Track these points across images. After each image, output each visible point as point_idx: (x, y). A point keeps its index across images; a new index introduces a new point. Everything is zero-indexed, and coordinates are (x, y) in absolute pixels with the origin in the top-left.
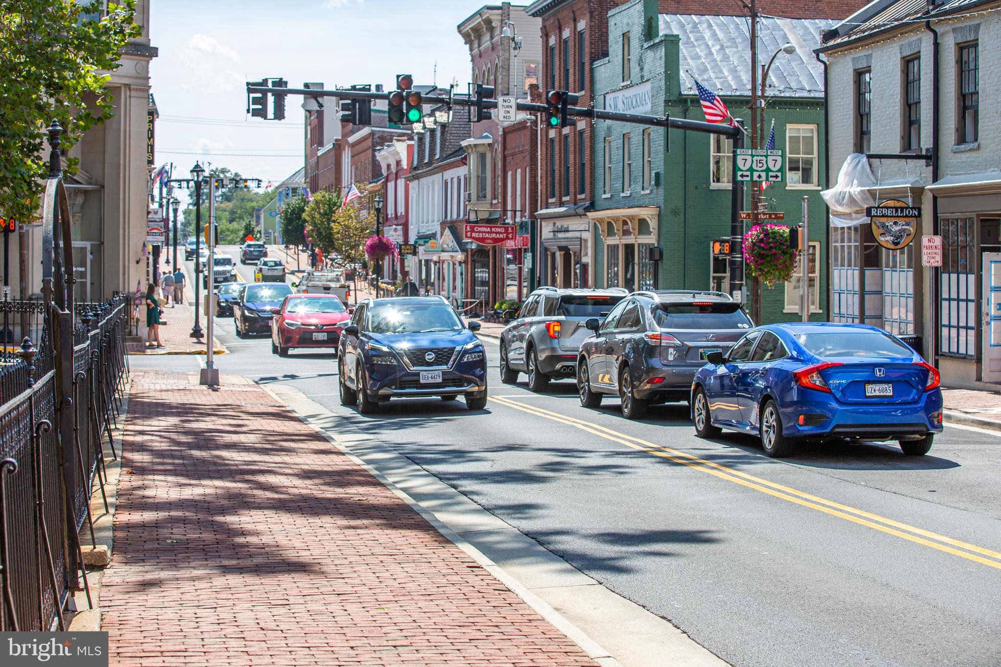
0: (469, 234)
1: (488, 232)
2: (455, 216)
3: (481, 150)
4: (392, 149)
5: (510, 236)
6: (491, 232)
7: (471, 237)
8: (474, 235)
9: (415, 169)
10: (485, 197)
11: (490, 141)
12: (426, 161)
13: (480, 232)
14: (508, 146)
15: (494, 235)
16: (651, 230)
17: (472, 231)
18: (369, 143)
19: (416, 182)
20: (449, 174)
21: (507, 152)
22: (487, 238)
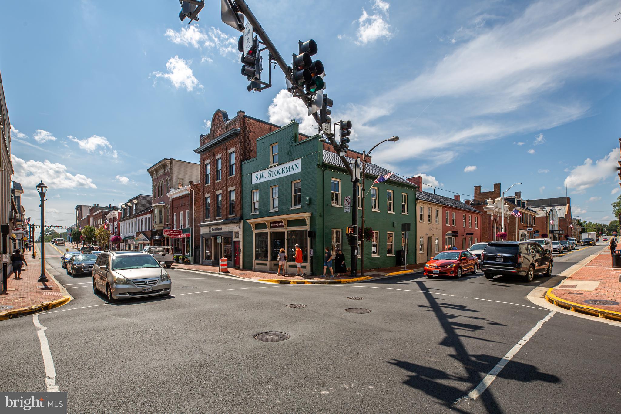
0: (165, 233)
1: (172, 232)
2: (144, 230)
3: (161, 207)
4: (113, 213)
5: (180, 234)
6: (174, 232)
7: (166, 234)
8: (167, 233)
9: (123, 218)
10: (162, 222)
11: (164, 204)
12: (128, 215)
13: (169, 232)
14: (174, 204)
15: (174, 233)
16: (307, 223)
17: (167, 232)
18: (101, 214)
19: (124, 222)
20: (140, 218)
21: (173, 207)
22: (172, 234)
